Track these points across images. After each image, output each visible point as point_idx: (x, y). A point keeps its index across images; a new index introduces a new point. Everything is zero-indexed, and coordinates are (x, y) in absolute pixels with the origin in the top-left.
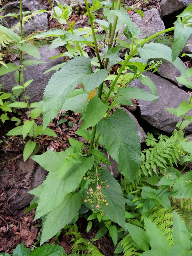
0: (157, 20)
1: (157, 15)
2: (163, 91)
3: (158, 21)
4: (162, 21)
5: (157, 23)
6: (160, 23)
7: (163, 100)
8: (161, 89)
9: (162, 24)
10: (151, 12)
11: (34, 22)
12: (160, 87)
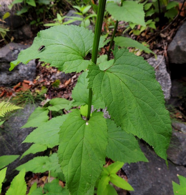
0: (161, 73)
1: (162, 65)
2: (162, 175)
3: (162, 75)
4: (168, 75)
5: (161, 78)
6: (165, 78)
7: (161, 188)
8: (160, 172)
9: (167, 80)
10: (154, 62)
11: (20, 73)
12: (159, 169)
